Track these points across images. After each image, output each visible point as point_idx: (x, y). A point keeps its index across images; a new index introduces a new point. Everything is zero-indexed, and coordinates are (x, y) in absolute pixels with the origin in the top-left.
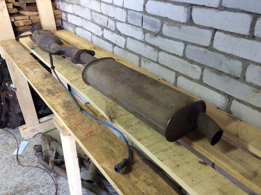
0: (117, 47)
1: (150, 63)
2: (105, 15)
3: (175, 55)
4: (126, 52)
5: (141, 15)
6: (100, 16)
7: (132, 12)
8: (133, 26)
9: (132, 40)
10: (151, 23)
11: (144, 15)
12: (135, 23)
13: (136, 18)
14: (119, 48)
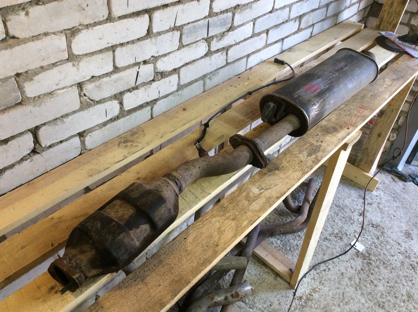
0: (162, 100)
1: (218, 73)
2: (129, 67)
3: (245, 40)
4: (180, 92)
5: (207, 20)
6: (115, 76)
7: (190, 25)
8: (191, 46)
9: (189, 66)
10: (221, 23)
11: (210, 19)
12: (197, 38)
13: (199, 30)
14: (165, 100)
